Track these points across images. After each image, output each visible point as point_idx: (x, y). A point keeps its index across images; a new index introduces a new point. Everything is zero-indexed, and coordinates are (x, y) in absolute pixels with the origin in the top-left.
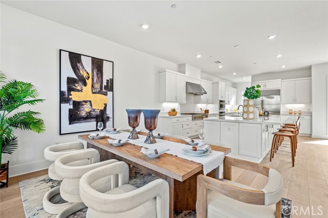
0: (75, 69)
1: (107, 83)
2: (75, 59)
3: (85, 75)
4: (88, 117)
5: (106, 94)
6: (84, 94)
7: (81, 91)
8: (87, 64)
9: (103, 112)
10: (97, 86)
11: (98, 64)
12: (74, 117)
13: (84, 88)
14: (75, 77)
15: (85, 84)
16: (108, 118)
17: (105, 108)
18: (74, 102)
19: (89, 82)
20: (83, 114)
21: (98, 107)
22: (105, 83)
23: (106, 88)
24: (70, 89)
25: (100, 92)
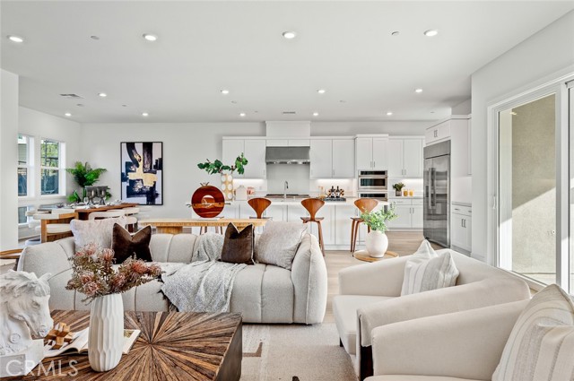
0: (131, 154)
1: (157, 163)
2: (131, 146)
3: (138, 158)
4: (140, 193)
5: (155, 173)
6: (138, 173)
7: (135, 171)
8: (139, 149)
9: (153, 189)
10: (148, 166)
11: (148, 147)
12: (131, 193)
13: (137, 169)
14: (130, 161)
15: (138, 166)
16: (157, 195)
17: (154, 185)
18: (131, 181)
19: (141, 164)
20: (137, 190)
21: (148, 184)
22: (154, 163)
23: (156, 167)
24: (128, 171)
25: (150, 171)
